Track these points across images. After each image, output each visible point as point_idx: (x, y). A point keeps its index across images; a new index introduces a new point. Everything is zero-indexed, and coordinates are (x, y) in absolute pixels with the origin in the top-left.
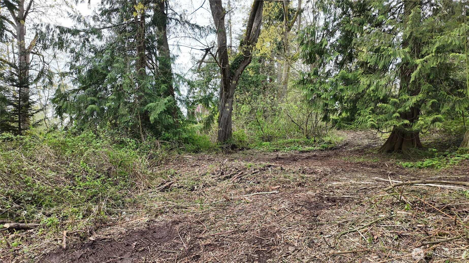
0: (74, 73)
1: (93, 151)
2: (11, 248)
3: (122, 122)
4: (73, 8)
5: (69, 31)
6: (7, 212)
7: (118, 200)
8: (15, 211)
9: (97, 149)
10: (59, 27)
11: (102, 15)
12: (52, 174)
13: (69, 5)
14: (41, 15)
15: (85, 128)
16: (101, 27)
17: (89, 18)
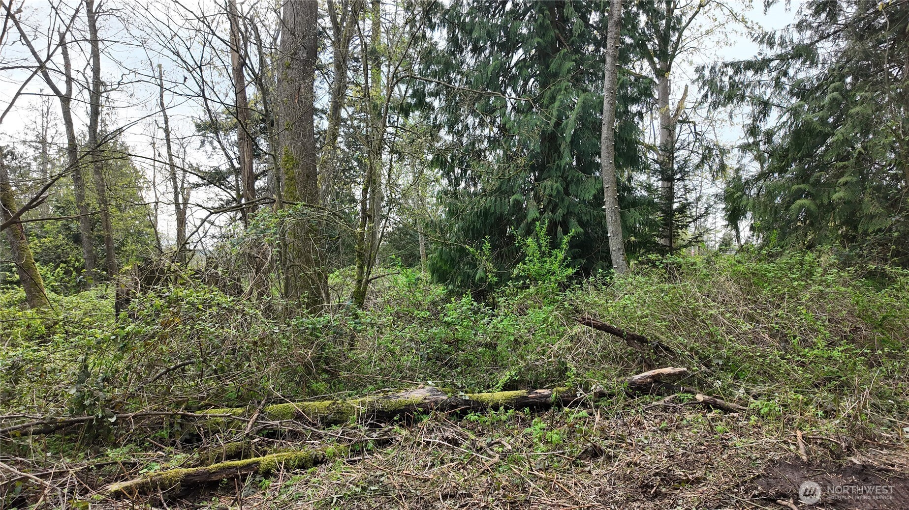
0: (761, 143)
1: (821, 291)
2: (716, 434)
3: (870, 231)
4: (746, 22)
5: (749, 65)
6: (693, 376)
7: (887, 398)
8: (705, 377)
9: (828, 286)
10: (732, 64)
11: (817, 13)
12: (746, 327)
13: (740, 18)
14: (692, 53)
15: (786, 245)
16: (816, 39)
17: (791, 30)
